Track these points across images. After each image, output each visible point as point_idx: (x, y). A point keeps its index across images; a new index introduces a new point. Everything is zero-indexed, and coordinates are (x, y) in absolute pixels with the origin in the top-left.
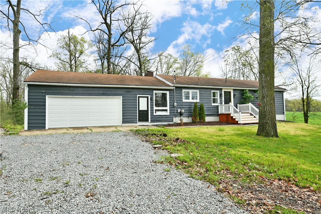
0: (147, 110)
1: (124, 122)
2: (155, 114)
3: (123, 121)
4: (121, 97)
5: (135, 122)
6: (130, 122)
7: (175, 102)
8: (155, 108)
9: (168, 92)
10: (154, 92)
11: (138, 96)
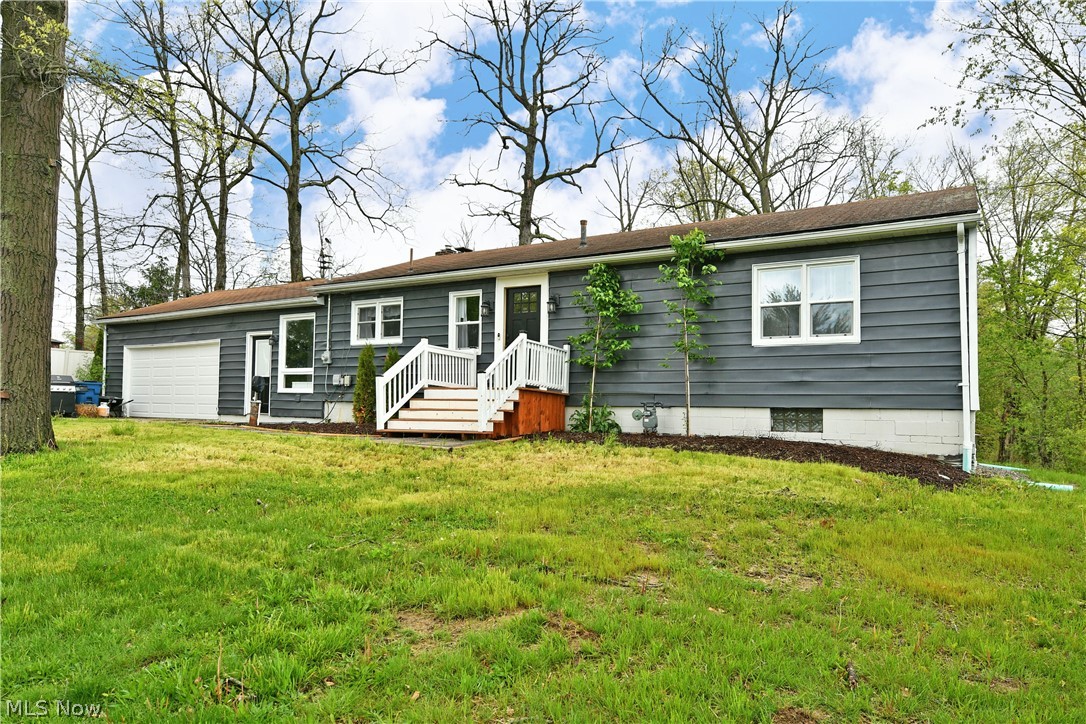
0: (268, 375)
1: (221, 410)
2: (282, 389)
3: (219, 408)
4: (219, 341)
5: (241, 412)
6: (231, 411)
7: (328, 348)
8: (283, 370)
9: (311, 316)
10: (284, 320)
11: (249, 336)
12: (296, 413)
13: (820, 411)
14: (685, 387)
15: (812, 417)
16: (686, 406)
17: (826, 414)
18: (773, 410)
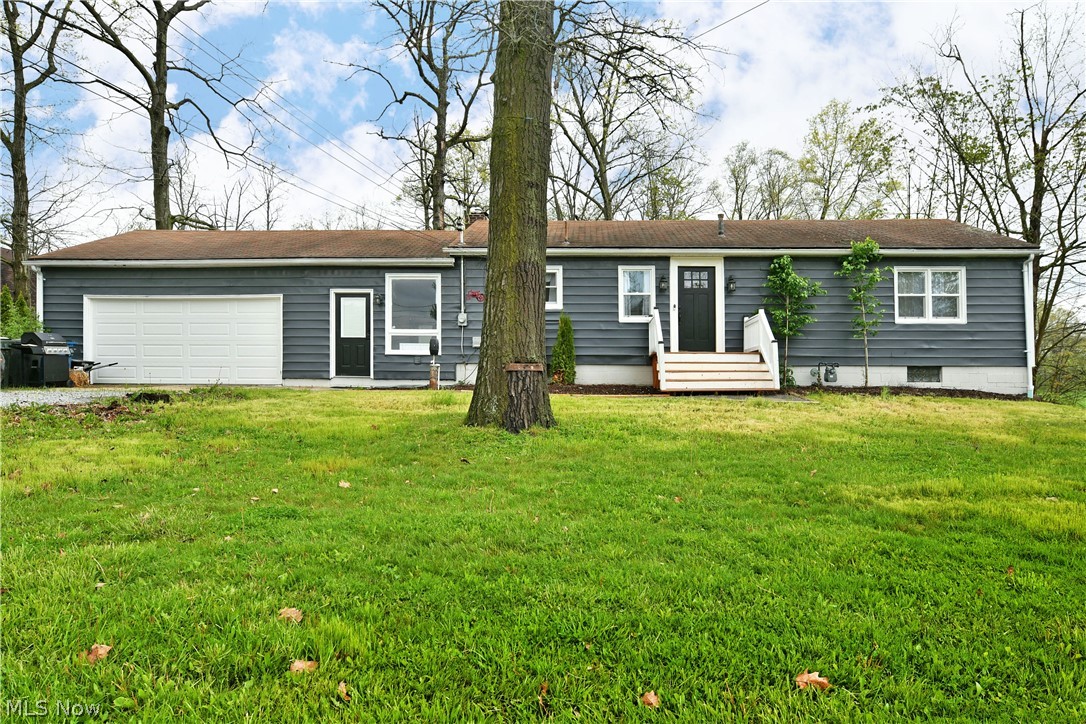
0: (364, 336)
1: (287, 374)
2: (389, 351)
3: (283, 371)
4: (281, 296)
5: (325, 375)
6: (307, 374)
7: (463, 310)
8: (390, 331)
9: (437, 277)
10: (390, 279)
11: (333, 292)
12: (415, 376)
13: (939, 368)
14: (865, 353)
15: (934, 372)
16: (865, 366)
17: (944, 370)
18: (909, 368)
